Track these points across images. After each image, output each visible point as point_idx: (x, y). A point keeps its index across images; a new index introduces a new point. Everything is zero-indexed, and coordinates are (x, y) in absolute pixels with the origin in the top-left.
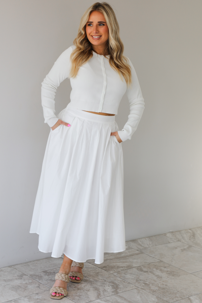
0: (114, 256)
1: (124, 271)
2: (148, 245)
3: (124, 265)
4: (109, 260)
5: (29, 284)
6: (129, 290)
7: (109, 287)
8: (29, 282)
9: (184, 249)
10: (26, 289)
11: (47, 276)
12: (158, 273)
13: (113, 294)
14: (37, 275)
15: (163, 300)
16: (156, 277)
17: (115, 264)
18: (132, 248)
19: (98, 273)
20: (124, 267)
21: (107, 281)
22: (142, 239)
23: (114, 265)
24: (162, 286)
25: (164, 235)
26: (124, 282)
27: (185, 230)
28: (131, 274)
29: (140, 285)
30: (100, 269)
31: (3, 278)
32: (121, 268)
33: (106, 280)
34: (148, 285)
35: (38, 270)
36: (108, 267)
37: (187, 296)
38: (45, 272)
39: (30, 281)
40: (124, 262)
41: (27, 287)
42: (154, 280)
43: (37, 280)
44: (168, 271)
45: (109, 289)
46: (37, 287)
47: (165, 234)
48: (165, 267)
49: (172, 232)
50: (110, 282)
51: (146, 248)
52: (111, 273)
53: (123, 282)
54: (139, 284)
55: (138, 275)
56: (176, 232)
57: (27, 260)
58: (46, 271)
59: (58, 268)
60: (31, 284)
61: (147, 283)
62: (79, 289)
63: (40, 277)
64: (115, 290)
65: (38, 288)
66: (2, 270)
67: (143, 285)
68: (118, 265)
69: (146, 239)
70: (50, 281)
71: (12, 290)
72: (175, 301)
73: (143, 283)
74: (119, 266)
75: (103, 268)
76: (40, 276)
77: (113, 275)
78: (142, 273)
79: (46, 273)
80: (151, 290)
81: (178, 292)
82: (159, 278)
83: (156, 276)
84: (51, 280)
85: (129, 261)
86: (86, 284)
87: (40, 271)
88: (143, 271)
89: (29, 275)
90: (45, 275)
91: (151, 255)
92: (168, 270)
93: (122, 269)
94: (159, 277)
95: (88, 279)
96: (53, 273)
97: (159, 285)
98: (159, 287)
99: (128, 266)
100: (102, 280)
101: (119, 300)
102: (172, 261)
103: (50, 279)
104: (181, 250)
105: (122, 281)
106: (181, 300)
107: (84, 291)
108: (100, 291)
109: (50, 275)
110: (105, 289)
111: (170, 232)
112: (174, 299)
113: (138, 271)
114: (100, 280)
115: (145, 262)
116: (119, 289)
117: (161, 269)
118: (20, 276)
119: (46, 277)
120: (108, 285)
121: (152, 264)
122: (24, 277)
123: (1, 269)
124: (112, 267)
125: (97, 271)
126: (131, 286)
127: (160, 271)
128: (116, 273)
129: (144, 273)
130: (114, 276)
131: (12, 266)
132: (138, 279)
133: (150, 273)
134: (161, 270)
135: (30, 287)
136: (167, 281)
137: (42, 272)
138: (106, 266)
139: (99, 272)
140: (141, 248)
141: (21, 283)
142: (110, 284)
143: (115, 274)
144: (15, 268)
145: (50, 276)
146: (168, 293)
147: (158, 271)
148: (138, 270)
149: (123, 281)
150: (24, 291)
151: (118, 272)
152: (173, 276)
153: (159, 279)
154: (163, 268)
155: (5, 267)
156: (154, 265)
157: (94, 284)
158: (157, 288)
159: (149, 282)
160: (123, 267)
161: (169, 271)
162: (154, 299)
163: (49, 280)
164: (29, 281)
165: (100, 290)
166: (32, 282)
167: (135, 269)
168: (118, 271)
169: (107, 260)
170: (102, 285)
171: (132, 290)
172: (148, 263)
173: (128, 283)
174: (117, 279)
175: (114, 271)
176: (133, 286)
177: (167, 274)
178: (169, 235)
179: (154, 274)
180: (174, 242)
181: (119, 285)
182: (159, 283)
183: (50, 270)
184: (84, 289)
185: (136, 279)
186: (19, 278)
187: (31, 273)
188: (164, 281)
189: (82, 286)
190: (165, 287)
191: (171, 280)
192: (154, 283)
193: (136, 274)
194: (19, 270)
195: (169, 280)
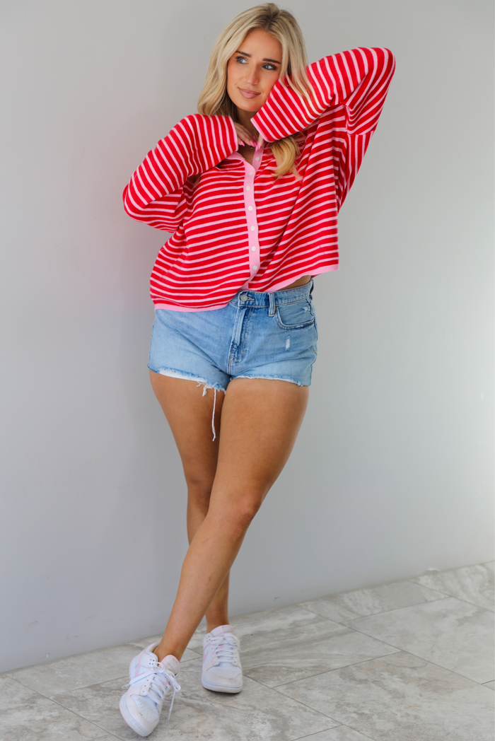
0: (278, 640)
1: (304, 680)
2: (368, 608)
3: (305, 665)
4: (265, 650)
5: (53, 722)
6: (318, 731)
7: (263, 725)
8: (51, 716)
9: (466, 619)
10: (42, 737)
11: (99, 700)
12: (396, 684)
14: (74, 695)
16: (390, 696)
17: (280, 663)
18: (328, 619)
20: (306, 669)
21: (259, 710)
22: (355, 593)
23: (279, 665)
24: (404, 720)
25: (412, 580)
26: (305, 711)
27: (469, 566)
28: (323, 688)
29: (347, 718)
32: (297, 674)
33: (258, 706)
34: (369, 717)
35: (77, 683)
36: (261, 670)
38: (95, 688)
39: (55, 714)
40: (304, 657)
41: (46, 729)
42: (384, 704)
43: (74, 709)
44: (420, 679)
45: (264, 730)
46: (72, 730)
47: (416, 578)
48: (414, 668)
49: (435, 573)
50: (266, 712)
51: (363, 618)
52: (271, 686)
53: (301, 710)
54: (344, 716)
55: (341, 691)
56: (444, 571)
57: (47, 656)
58: (98, 685)
60: (56, 720)
61: (366, 712)
62: (185, 733)
63: (82, 701)
64: (279, 731)
65: (76, 731)
67: (353, 718)
68: (288, 665)
69: (364, 593)
70: (107, 712)
73: (354, 712)
74: (290, 668)
75: (249, 673)
76: (80, 699)
77: (275, 692)
78: (352, 684)
79: (97, 691)
80: (377, 730)
81: (448, 734)
82: (398, 698)
83: (390, 692)
84: (110, 709)
85: (317, 652)
86: (204, 718)
87: (82, 687)
88: (355, 680)
89: (52, 698)
90: (95, 696)
91: (378, 637)
92: (421, 676)
93: (299, 676)
94: (397, 695)
95: (208, 704)
96: (116, 690)
97: (398, 718)
98: (396, 722)
99: (316, 667)
100: (245, 705)
102: (433, 652)
103: (107, 705)
104: (458, 620)
105: (299, 707)
107: (197, 737)
108: (239, 737)
109: (108, 695)
110: (252, 732)
111: (427, 573)
113: (341, 679)
114: (240, 707)
115: (362, 655)
116: (291, 731)
117: (402, 674)
118: (29, 699)
119: (98, 702)
120: (262, 718)
121: (380, 659)
122: (40, 702)
124: (273, 671)
126: (324, 721)
127: (401, 678)
128: (284, 687)
129: (358, 686)
130: (277, 695)
131: (8, 672)
132: (342, 703)
133: (373, 685)
134: (403, 677)
135: (53, 729)
136: (420, 706)
137: (88, 689)
138: (258, 668)
140: (352, 617)
141: (29, 721)
142: (268, 716)
143: (281, 689)
144: (16, 680)
145: (109, 699)
146: (422, 738)
147: (395, 678)
148: (341, 677)
149: (302, 708)
151: (290, 685)
152: (435, 691)
153: (397, 700)
154: (408, 671)
156: (385, 662)
157: (223, 717)
158: (391, 726)
159: (369, 710)
160: (302, 671)
161: (425, 679)
163: (106, 710)
164: (53, 714)
165: (240, 735)
166: (59, 717)
167: (334, 676)
168: (288, 681)
169: (259, 651)
170: (245, 721)
171: (324, 732)
172: (369, 659)
173: (314, 714)
174: (285, 702)
175: (279, 680)
176: (328, 721)
177: (418, 686)
178: (425, 580)
179: (384, 688)
180: (439, 599)
181: (292, 720)
182: (396, 713)
183: (108, 683)
184: (198, 732)
185: (336, 701)
186: (27, 706)
187: (59, 691)
188: (410, 706)
189: (192, 724)
190: (414, 722)
191: (429, 702)
192: (384, 711)
193: (338, 687)
194: (27, 685)
195: (423, 702)
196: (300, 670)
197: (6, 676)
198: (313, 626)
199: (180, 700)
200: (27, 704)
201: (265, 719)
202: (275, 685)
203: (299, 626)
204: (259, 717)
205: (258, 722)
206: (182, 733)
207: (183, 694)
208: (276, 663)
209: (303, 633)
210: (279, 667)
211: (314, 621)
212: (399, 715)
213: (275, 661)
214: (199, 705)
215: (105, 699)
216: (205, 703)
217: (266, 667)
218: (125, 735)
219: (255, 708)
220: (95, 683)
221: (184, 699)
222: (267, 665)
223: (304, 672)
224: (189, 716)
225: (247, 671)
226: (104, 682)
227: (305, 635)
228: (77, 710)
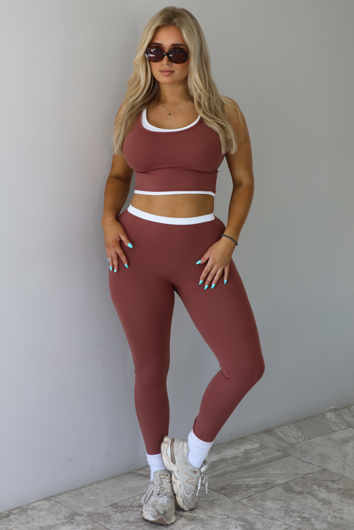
0: (237, 465)
1: (259, 494)
2: (295, 438)
3: (258, 483)
4: (228, 472)
11: (119, 515)
12: (323, 494)
14: (100, 512)
16: (320, 503)
17: (240, 481)
18: (268, 447)
19: (212, 501)
20: (259, 485)
21: (232, 518)
22: (284, 427)
24: (334, 521)
25: (321, 416)
26: (264, 517)
28: (274, 499)
29: (294, 521)
30: (215, 494)
31: (38, 524)
32: (254, 489)
33: (230, 515)
34: (309, 520)
35: (101, 503)
36: (228, 488)
38: (114, 505)
39: (90, 527)
40: (256, 476)
42: (318, 510)
43: (102, 523)
44: (339, 489)
47: (323, 415)
48: (334, 481)
49: (335, 410)
50: (237, 519)
51: (292, 445)
52: (237, 499)
53: (261, 517)
54: (291, 520)
55: (286, 501)
56: (341, 408)
57: (78, 483)
58: (116, 503)
59: (138, 497)
61: (306, 516)
63: (107, 516)
66: (34, 507)
67: (298, 521)
68: (247, 483)
69: (289, 427)
70: (125, 524)
73: (298, 517)
74: (248, 485)
75: (220, 490)
76: (105, 515)
77: (240, 504)
78: (293, 495)
79: (116, 508)
82: (326, 504)
83: (320, 500)
84: (127, 522)
85: (265, 472)
86: (194, 526)
87: (105, 505)
88: (294, 492)
89: (85, 515)
90: (115, 512)
91: (305, 459)
92: (339, 487)
93: (255, 491)
94: (325, 502)
95: (195, 515)
96: (129, 507)
97: (329, 519)
98: (328, 523)
99: (266, 483)
100: (221, 515)
102: (344, 469)
103: (125, 519)
105: (259, 515)
109: (124, 511)
111: (331, 411)
113: (284, 492)
114: (218, 516)
115: (296, 473)
117: (326, 486)
118: (69, 517)
119: (118, 516)
120: (235, 524)
121: (310, 476)
122: (77, 518)
123: (32, 505)
124: (237, 488)
125: (211, 498)
126: (278, 524)
127: (326, 489)
128: (246, 500)
129: (298, 496)
130: (242, 506)
131: (52, 497)
132: (288, 510)
133: (307, 495)
134: (327, 488)
136: (343, 510)
137: (109, 507)
138: (226, 486)
139: (215, 500)
140: (285, 445)
142: (238, 522)
143: (244, 501)
144: (58, 502)
145: (125, 514)
147: (322, 489)
148: (284, 490)
149: (261, 515)
151: (250, 498)
152: (351, 498)
153: (326, 506)
155: (40, 500)
156: (313, 477)
157: (207, 524)
159: (308, 515)
160: (257, 487)
161: (343, 490)
163: (124, 523)
164: (88, 527)
167: (279, 490)
168: (248, 495)
169: (225, 473)
170: (223, 527)
172: (302, 476)
173: (270, 519)
174: (249, 511)
175: (242, 495)
176: (281, 524)
177: (338, 495)
178: (329, 416)
179: (315, 497)
180: (342, 429)
181: (256, 525)
182: (327, 516)
183: (123, 502)
185: (284, 508)
186: (68, 521)
187: (89, 509)
188: (336, 510)
190: (340, 522)
191: (349, 506)
192: (319, 514)
193: (283, 498)
194: (66, 505)
195: (344, 507)
196: (256, 487)
197: (51, 500)
198: (259, 453)
200: (68, 520)
201: (237, 525)
202: (240, 498)
203: (249, 454)
204: (232, 523)
205: (233, 527)
208: (238, 482)
209: (253, 459)
210: (240, 484)
211: (259, 449)
212: (329, 517)
213: (237, 481)
214: (189, 516)
215: (123, 514)
216: (193, 515)
217: (231, 485)
219: (228, 517)
220: (114, 503)
222: (232, 483)
223: (258, 488)
224: (183, 524)
225: (219, 489)
226: (120, 502)
227: (255, 460)
228: (104, 523)
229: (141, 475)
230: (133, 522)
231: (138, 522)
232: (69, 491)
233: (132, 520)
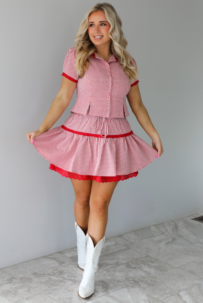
1: (113, 268)
2: (133, 239)
3: (112, 262)
5: (19, 288)
6: (119, 288)
7: (99, 287)
8: (19, 286)
9: (169, 242)
10: (16, 294)
11: (37, 279)
12: (146, 269)
13: (104, 294)
14: (27, 277)
15: (153, 298)
16: (145, 274)
18: (119, 244)
20: (113, 264)
22: (128, 234)
23: (103, 263)
26: (114, 280)
27: (168, 222)
28: (120, 271)
29: (130, 283)
34: (138, 282)
35: (28, 272)
37: (177, 292)
38: (35, 274)
39: (20, 285)
40: (112, 259)
41: (17, 291)
42: (143, 277)
43: (27, 283)
44: (155, 266)
46: (27, 291)
47: (149, 228)
48: (152, 262)
49: (156, 225)
51: (132, 243)
52: (100, 271)
53: (112, 280)
54: (129, 282)
55: (126, 272)
56: (159, 224)
57: (16, 262)
58: (36, 273)
59: (48, 270)
60: (21, 287)
61: (137, 280)
62: (70, 291)
63: (30, 279)
64: (105, 289)
65: (29, 292)
67: (132, 283)
69: (131, 234)
70: (40, 284)
71: (2, 296)
72: (165, 297)
73: (132, 280)
74: (107, 264)
76: (29, 279)
77: (102, 273)
78: (130, 269)
79: (35, 275)
80: (141, 287)
81: (167, 288)
82: (148, 274)
83: (145, 272)
85: (116, 257)
87: (30, 274)
88: (131, 267)
89: (18, 279)
90: (35, 277)
91: (138, 251)
92: (155, 265)
93: (111, 267)
95: (78, 279)
96: (43, 275)
97: (149, 282)
99: (117, 263)
101: (110, 300)
102: (158, 256)
103: (40, 281)
104: (166, 243)
105: (112, 279)
106: (171, 297)
107: (75, 292)
109: (40, 277)
111: (154, 225)
112: (164, 296)
115: (133, 258)
116: (109, 289)
117: (148, 265)
118: (10, 279)
119: (36, 280)
120: (98, 284)
122: (14, 280)
124: (101, 265)
126: (121, 284)
128: (105, 271)
129: (133, 270)
130: (103, 275)
131: (2, 269)
132: (127, 277)
133: (138, 269)
134: (149, 266)
135: (20, 291)
136: (156, 277)
137: (32, 275)
140: (128, 243)
141: (11, 288)
142: (100, 283)
143: (104, 272)
146: (158, 290)
147: (146, 266)
148: (126, 267)
149: (113, 279)
150: (14, 296)
151: (107, 270)
152: (161, 271)
153: (148, 275)
156: (141, 260)
158: (146, 285)
160: (111, 265)
161: (157, 266)
162: (144, 298)
163: (39, 283)
166: (22, 286)
167: (123, 266)
171: (122, 289)
172: (136, 259)
173: (117, 282)
174: (106, 277)
175: (103, 269)
176: (123, 284)
177: (154, 269)
178: (153, 228)
179: (142, 270)
180: (159, 235)
181: (110, 285)
182: (148, 280)
183: (39, 272)
184: (75, 290)
185: (125, 276)
187: (21, 276)
188: (152, 277)
189: (72, 287)
190: (155, 283)
191: (159, 275)
192: (143, 279)
193: (125, 271)
194: (9, 274)
195: (157, 275)
198: (114, 247)
199: (67, 278)
200: (9, 281)
202: (102, 271)
203: (109, 247)
205: (97, 285)
206: (69, 291)
207: (68, 276)
208: (102, 262)
211: (114, 245)
214: (74, 280)
218: (47, 293)
220: (34, 272)
221: (68, 277)
224: (71, 284)
226: (38, 272)
227: (111, 251)
228: (28, 283)
229: (50, 258)
230: (44, 283)
231: (47, 283)
232: (11, 266)
233: (43, 282)
